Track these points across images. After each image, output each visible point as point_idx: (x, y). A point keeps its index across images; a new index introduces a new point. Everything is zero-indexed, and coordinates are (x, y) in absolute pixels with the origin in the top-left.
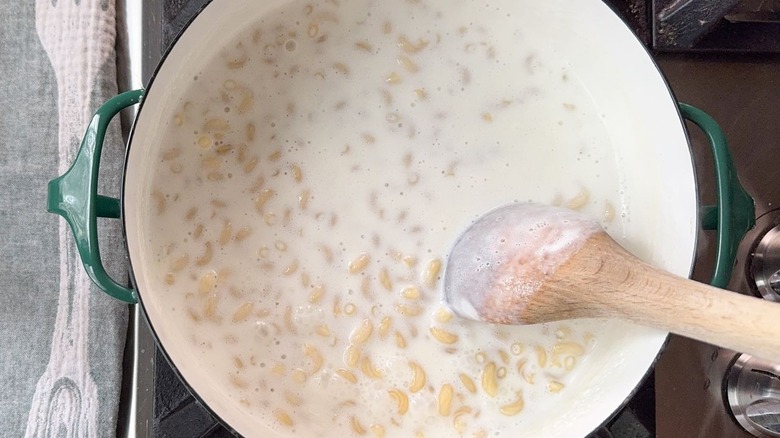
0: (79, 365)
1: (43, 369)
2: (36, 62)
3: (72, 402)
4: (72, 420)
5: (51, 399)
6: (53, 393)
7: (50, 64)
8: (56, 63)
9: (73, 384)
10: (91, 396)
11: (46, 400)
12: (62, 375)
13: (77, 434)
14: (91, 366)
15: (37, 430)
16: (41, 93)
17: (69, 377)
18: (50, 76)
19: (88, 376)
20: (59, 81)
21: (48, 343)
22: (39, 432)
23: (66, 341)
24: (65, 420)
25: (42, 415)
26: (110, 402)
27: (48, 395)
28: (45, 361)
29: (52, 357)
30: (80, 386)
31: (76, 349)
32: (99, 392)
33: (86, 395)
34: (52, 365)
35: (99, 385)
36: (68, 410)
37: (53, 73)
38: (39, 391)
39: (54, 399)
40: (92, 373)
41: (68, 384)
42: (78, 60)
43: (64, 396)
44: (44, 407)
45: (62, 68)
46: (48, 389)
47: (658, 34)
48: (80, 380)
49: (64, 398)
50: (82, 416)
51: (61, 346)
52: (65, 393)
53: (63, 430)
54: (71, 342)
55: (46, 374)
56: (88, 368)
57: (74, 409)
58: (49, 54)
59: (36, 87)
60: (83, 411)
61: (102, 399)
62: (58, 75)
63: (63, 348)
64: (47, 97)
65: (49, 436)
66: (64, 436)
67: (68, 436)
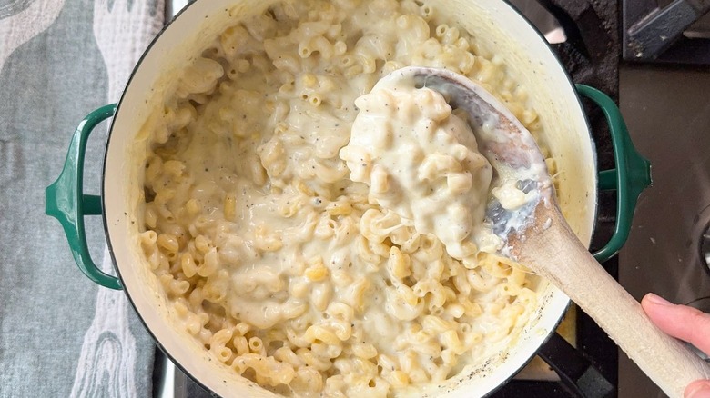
0: (120, 321)
1: (89, 324)
2: (91, 60)
3: (114, 352)
4: (114, 369)
5: (97, 349)
6: (98, 344)
7: (103, 62)
8: (108, 61)
9: (115, 337)
10: (130, 347)
11: (92, 350)
12: (105, 330)
13: (118, 380)
14: (130, 321)
15: (85, 375)
16: (95, 86)
17: (112, 331)
18: (103, 72)
19: (127, 330)
20: (110, 77)
21: (93, 301)
22: (87, 378)
23: (108, 300)
24: (108, 367)
25: (90, 363)
26: (146, 353)
27: (94, 346)
28: (91, 317)
29: (97, 314)
30: (121, 338)
31: (117, 307)
32: (137, 344)
33: (126, 346)
34: (96, 320)
35: (137, 338)
36: (110, 360)
37: (106, 69)
38: (86, 342)
39: (99, 349)
40: (130, 328)
41: (111, 336)
43: (107, 346)
44: (91, 356)
45: (113, 66)
46: (94, 340)
47: (627, 47)
48: (121, 334)
49: (107, 348)
50: (122, 365)
51: (104, 304)
52: (108, 344)
53: (106, 375)
54: (113, 301)
55: (92, 328)
56: (127, 324)
57: (116, 358)
58: (103, 53)
59: (90, 81)
60: (123, 360)
61: (139, 351)
62: (110, 71)
63: (107, 306)
64: (99, 90)
65: (95, 380)
66: (107, 381)
67: (111, 381)
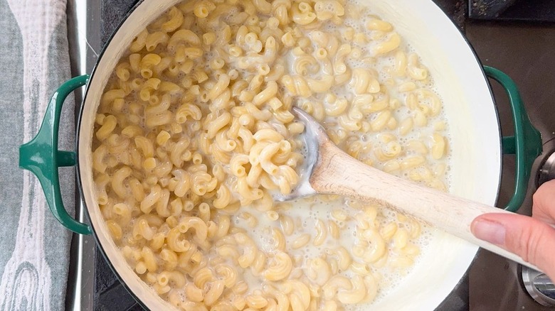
0: (37, 252)
1: (10, 255)
2: (6, 22)
3: (31, 280)
4: (31, 294)
5: (16, 278)
6: (17, 273)
7: (16, 24)
8: (21, 23)
9: (32, 267)
10: (46, 276)
11: (12, 279)
12: (24, 260)
13: (35, 305)
14: (46, 253)
15: (5, 301)
16: (10, 46)
17: (30, 262)
18: (17, 33)
19: (44, 261)
20: (24, 37)
21: (14, 235)
22: (7, 302)
23: (27, 234)
24: (26, 294)
25: (9, 290)
26: (60, 281)
27: (14, 275)
28: (12, 249)
29: (17, 246)
30: (38, 268)
31: (35, 240)
32: (52, 273)
33: (42, 275)
34: (16, 252)
35: (52, 268)
36: (28, 286)
37: (20, 31)
38: (7, 272)
39: (18, 278)
40: (46, 259)
41: (29, 266)
42: (39, 21)
44: (10, 284)
45: (26, 27)
46: (13, 271)
47: (472, 6)
48: (38, 264)
49: (25, 277)
50: (39, 291)
51: (23, 238)
52: (26, 273)
53: (25, 301)
54: (31, 235)
55: (12, 259)
56: (44, 254)
57: (33, 285)
58: (16, 16)
59: (6, 41)
60: (40, 287)
61: (54, 279)
62: (23, 32)
63: (25, 240)
64: (14, 49)
65: (14, 306)
66: (26, 306)
67: (28, 306)
